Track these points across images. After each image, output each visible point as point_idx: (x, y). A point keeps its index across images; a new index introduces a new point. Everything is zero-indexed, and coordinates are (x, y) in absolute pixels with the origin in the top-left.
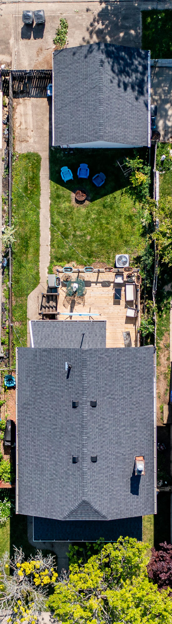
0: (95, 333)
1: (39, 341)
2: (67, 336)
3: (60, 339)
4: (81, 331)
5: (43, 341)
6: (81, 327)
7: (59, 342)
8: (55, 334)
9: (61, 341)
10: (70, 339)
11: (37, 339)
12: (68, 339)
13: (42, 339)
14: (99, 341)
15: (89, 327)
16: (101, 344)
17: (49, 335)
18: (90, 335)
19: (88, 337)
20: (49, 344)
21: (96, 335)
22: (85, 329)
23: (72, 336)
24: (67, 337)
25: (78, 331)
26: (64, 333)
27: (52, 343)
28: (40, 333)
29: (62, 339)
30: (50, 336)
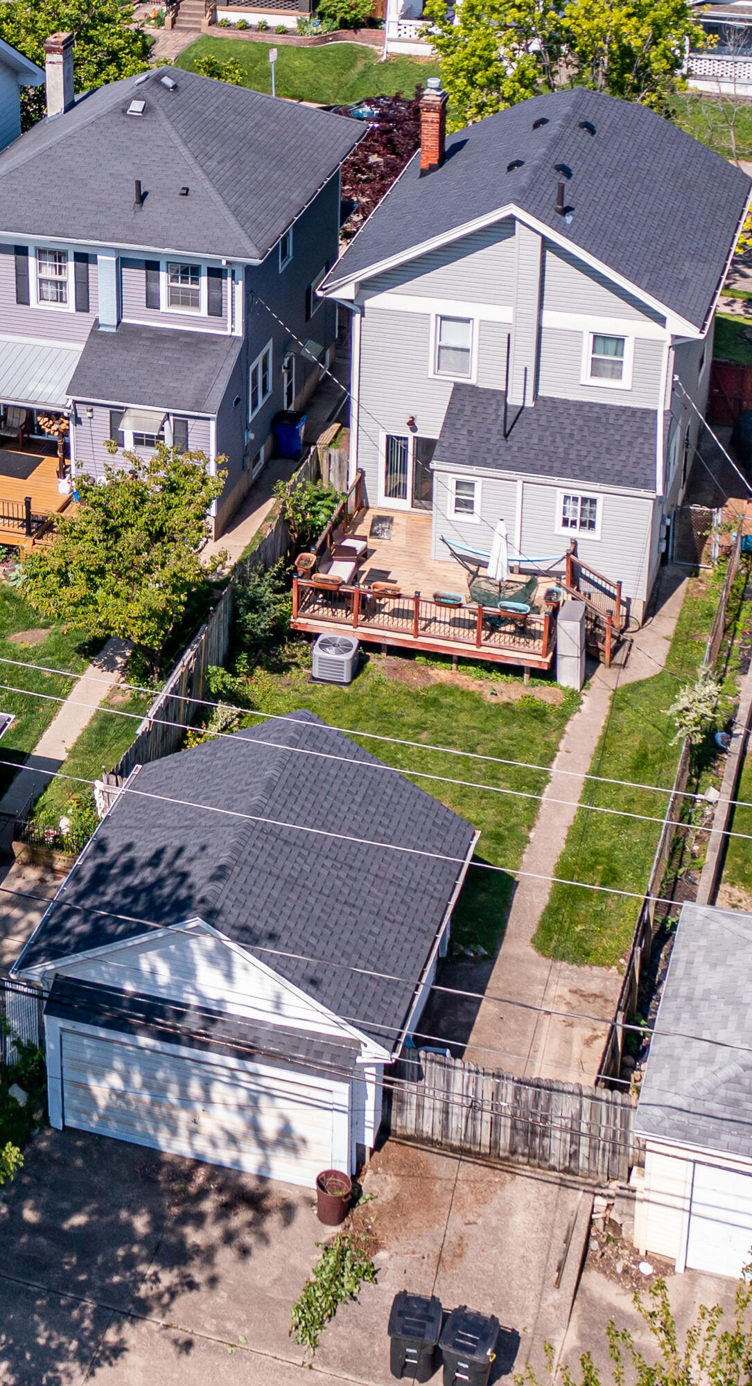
0: (470, 438)
1: (641, 440)
2: (554, 441)
3: (577, 437)
4: (510, 447)
5: (628, 439)
6: (509, 458)
7: (581, 430)
8: (589, 452)
9: (575, 432)
10: (547, 433)
11: (646, 446)
12: (552, 435)
13: (630, 443)
14: (466, 418)
15: (486, 455)
16: (461, 411)
17: (608, 451)
18: (488, 436)
19: (494, 432)
20: (612, 431)
21: (470, 432)
22: (498, 451)
23: (541, 440)
24: (555, 438)
25: (520, 449)
26: (561, 450)
27: (602, 430)
28: (633, 459)
29: (571, 435)
30: (603, 449)
